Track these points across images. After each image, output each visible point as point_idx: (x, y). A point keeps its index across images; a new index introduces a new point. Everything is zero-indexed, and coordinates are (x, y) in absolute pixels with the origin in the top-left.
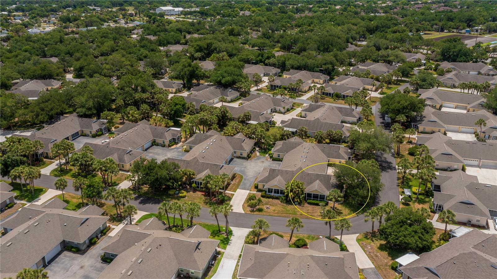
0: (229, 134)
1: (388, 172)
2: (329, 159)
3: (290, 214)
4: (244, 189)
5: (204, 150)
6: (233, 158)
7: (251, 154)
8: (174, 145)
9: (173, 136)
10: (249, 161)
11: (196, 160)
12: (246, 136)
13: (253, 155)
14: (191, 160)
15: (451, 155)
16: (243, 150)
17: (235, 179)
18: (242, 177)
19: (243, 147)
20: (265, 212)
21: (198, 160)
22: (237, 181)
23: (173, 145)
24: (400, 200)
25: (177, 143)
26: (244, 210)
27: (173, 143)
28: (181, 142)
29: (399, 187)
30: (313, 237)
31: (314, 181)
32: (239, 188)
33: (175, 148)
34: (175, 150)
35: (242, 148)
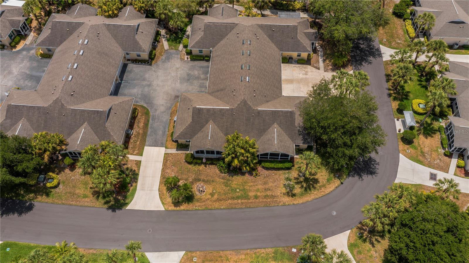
0: (110, 12)
1: (370, 63)
2: (281, 52)
3: (238, 198)
4: (156, 144)
5: (70, 74)
6: (126, 62)
7: (154, 51)
8: (19, 41)
9: (13, 26)
10: (154, 67)
11: (60, 104)
12: (139, 11)
13: (157, 52)
14: (50, 106)
15: (463, 23)
16: (140, 49)
17: (136, 121)
18: (147, 113)
19: (138, 43)
20: (198, 201)
21: (62, 105)
22: (141, 125)
23: (17, 43)
24: (398, 132)
25: (25, 37)
26: (163, 203)
27: (18, 38)
28: (31, 31)
29: (392, 98)
30: (281, 253)
31: (269, 126)
32: (147, 143)
33: (23, 49)
34: (24, 53)
35: (136, 45)
